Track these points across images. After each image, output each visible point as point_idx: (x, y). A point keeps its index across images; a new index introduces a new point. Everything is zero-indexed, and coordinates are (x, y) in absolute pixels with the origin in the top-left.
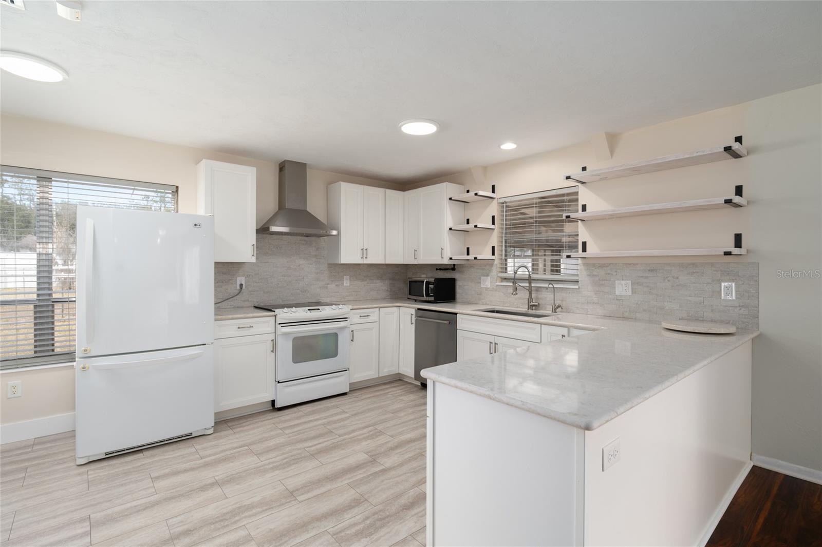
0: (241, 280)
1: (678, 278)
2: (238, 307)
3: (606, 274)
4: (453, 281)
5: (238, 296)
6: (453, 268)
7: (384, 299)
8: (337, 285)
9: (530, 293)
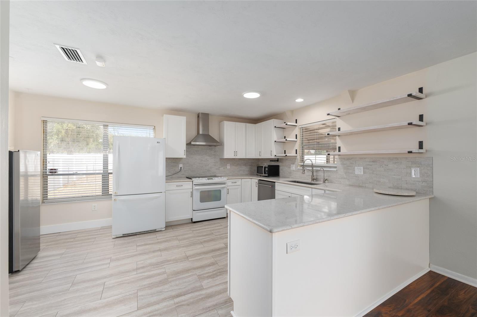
0: (181, 165)
1: (387, 165)
2: (180, 177)
3: (351, 163)
4: (278, 167)
5: (179, 173)
6: (278, 160)
7: (247, 175)
8: (224, 168)
9: (313, 173)
